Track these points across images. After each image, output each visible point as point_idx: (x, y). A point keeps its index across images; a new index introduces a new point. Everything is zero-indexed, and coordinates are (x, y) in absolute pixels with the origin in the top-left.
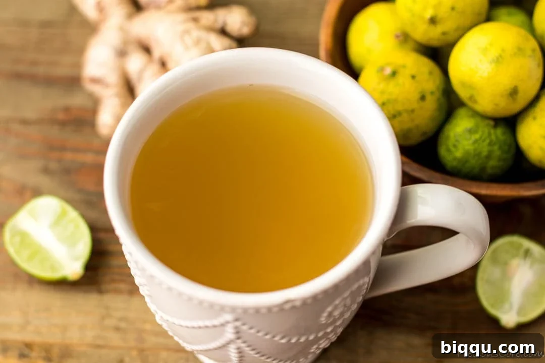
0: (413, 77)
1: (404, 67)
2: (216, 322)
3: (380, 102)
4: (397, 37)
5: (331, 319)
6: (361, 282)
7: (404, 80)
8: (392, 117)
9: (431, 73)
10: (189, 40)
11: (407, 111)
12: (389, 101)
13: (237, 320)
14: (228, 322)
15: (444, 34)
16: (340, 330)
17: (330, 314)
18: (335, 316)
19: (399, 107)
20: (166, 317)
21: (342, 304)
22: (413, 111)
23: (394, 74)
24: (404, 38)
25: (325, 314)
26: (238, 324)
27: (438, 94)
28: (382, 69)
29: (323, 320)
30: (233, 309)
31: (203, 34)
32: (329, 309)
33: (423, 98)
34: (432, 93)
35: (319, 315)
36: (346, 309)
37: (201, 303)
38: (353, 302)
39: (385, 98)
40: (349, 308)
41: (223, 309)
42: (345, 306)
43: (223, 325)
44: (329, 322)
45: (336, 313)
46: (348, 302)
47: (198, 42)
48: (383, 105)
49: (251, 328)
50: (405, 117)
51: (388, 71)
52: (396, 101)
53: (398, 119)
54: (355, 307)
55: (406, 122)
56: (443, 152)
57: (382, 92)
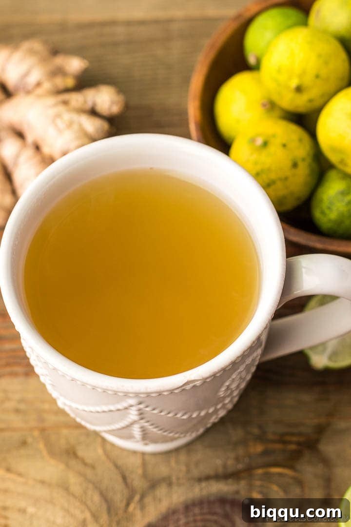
0: (284, 146)
1: (274, 136)
2: (120, 407)
3: (254, 172)
4: (264, 105)
5: (229, 392)
6: (255, 355)
7: (275, 149)
8: (267, 187)
9: (300, 140)
10: (60, 124)
11: (280, 179)
12: (262, 171)
13: (140, 403)
14: (131, 406)
15: (310, 101)
16: (236, 399)
17: (228, 387)
18: (232, 389)
19: (273, 176)
20: (68, 402)
21: (239, 377)
22: (286, 179)
23: (265, 144)
24: (271, 106)
25: (223, 389)
26: (141, 406)
27: (309, 160)
28: (253, 140)
29: (221, 394)
30: (137, 395)
31: (75, 117)
32: (227, 384)
33: (295, 165)
34: (304, 160)
35: (218, 391)
36: (242, 380)
37: (105, 391)
38: (248, 373)
39: (258, 168)
40: (244, 379)
41: (126, 395)
42: (241, 378)
43: (126, 408)
44: (227, 394)
45: (234, 386)
46: (244, 374)
47: (70, 125)
48: (257, 176)
49: (154, 409)
50: (279, 185)
51: (260, 141)
52: (269, 170)
53: (273, 187)
54: (249, 377)
55: (280, 190)
56: (317, 214)
57: (256, 163)
